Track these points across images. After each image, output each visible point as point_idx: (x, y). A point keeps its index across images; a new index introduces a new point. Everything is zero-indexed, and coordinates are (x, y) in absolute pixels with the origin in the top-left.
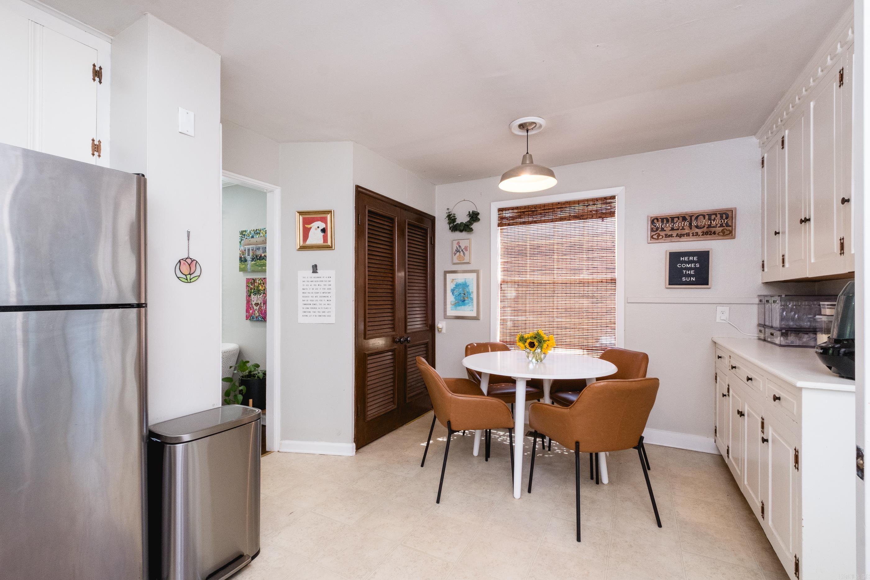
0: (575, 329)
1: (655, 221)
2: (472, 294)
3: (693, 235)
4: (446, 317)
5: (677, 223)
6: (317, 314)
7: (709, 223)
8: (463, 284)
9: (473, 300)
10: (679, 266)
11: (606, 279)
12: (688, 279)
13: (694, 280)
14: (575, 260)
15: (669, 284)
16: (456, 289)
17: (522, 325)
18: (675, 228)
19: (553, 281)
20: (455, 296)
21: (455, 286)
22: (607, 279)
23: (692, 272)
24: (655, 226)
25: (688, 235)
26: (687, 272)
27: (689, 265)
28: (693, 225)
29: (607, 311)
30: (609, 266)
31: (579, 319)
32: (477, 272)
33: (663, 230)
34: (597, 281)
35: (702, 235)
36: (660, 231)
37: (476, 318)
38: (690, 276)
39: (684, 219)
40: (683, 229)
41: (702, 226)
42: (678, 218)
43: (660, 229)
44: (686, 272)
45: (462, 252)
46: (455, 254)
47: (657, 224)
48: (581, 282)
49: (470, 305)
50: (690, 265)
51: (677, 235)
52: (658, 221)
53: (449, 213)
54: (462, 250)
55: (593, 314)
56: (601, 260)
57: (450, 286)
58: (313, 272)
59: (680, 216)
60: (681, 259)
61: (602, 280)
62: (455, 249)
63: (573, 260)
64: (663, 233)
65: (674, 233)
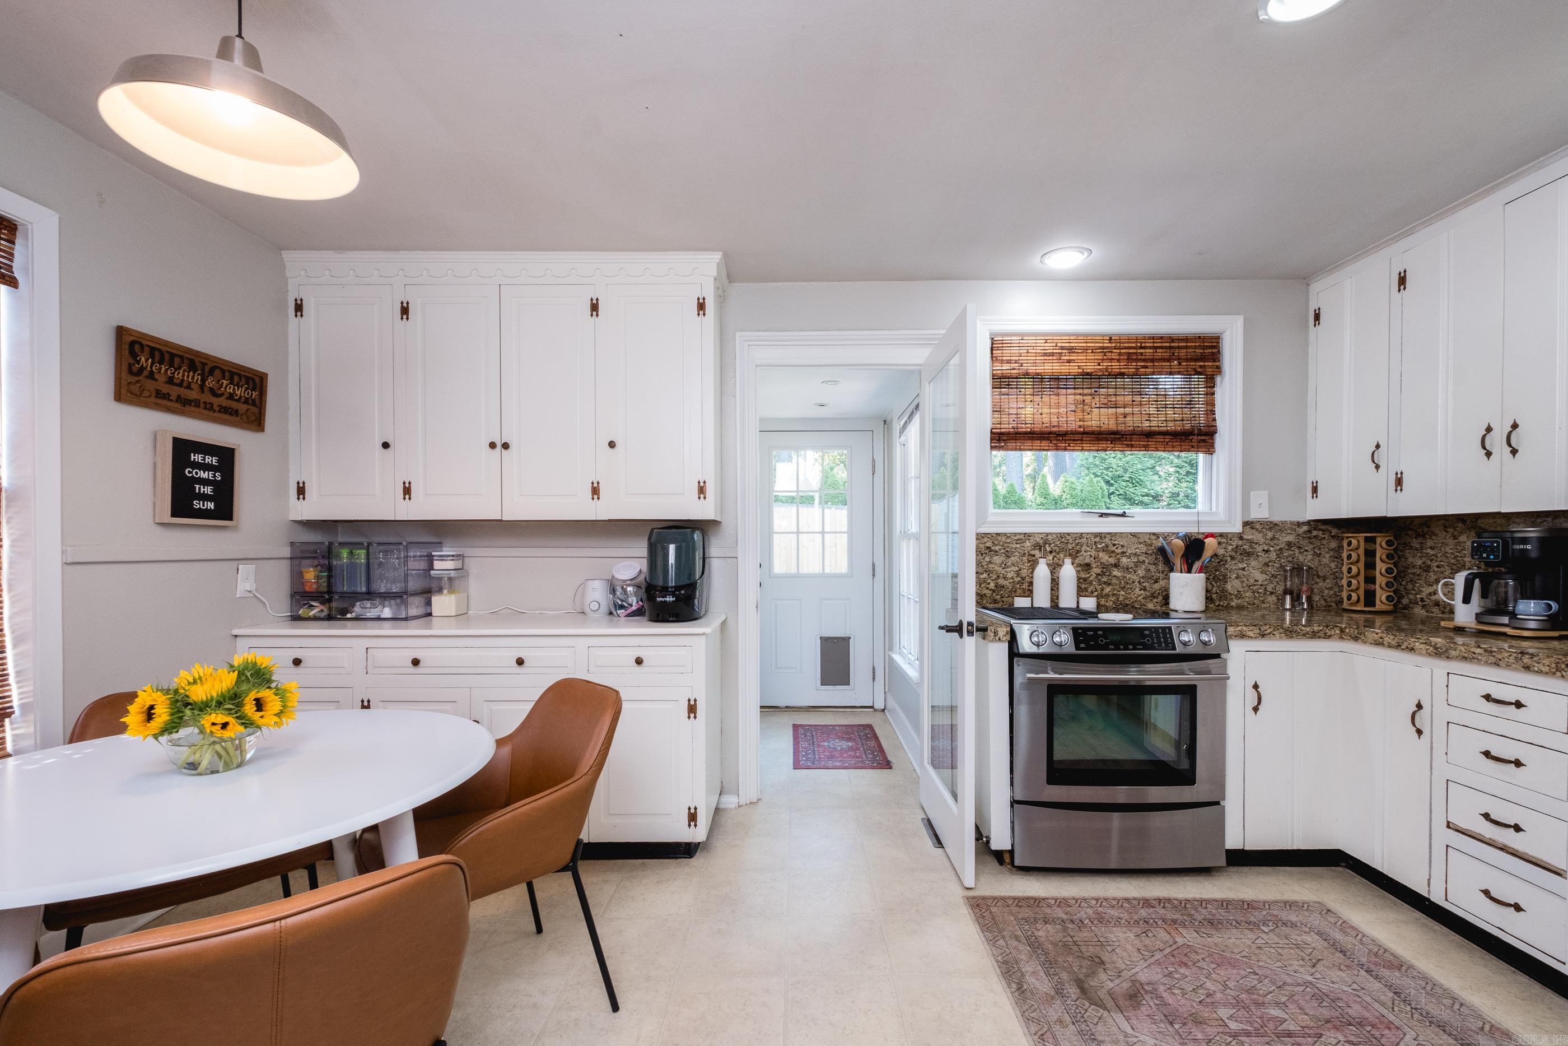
1: (137, 347)
3: (205, 408)
5: (181, 371)
7: (231, 390)
12: (203, 506)
13: (213, 508)
15: (174, 514)
18: (175, 380)
23: (208, 490)
24: (138, 362)
25: (196, 403)
26: (202, 490)
27: (204, 473)
28: (207, 383)
33: (151, 376)
35: (219, 411)
36: (145, 377)
38: (205, 497)
39: (194, 364)
40: (189, 387)
41: (220, 392)
42: (182, 357)
43: (145, 373)
44: (200, 488)
47: (143, 359)
50: (207, 472)
51: (179, 399)
52: (143, 352)
59: (184, 355)
60: (193, 457)
64: (150, 385)
65: (174, 391)
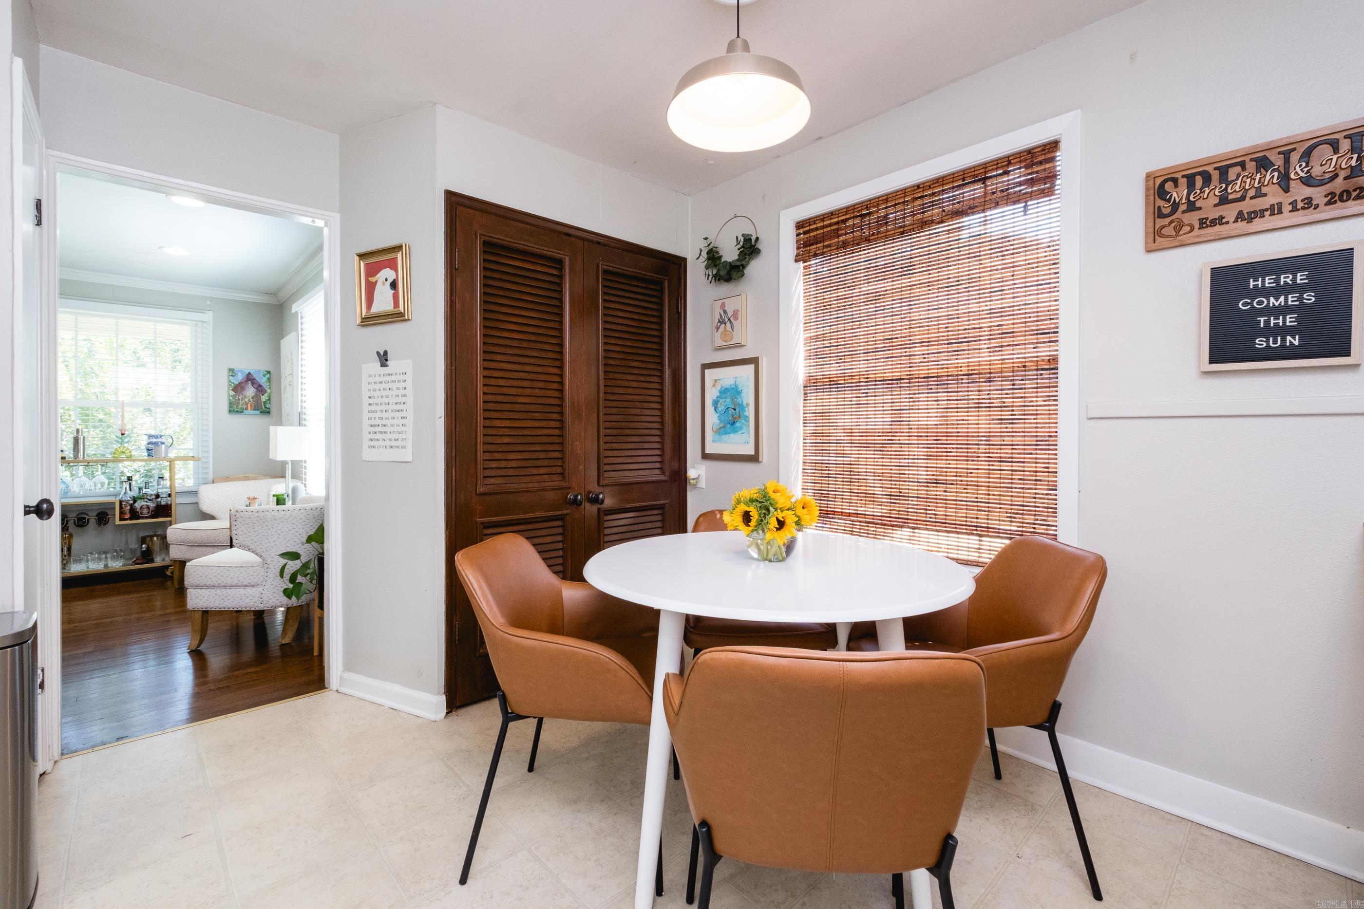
0: (957, 484)
1: (1169, 186)
2: (746, 409)
3: (1295, 209)
4: (705, 456)
5: (1239, 182)
6: (388, 443)
7: (1353, 163)
8: (733, 389)
9: (748, 421)
10: (1245, 304)
11: (1036, 359)
12: (1275, 342)
13: (1296, 343)
14: (958, 318)
15: (1212, 361)
16: (721, 400)
17: (843, 475)
18: (1231, 197)
19: (908, 373)
20: (718, 415)
21: (718, 394)
22: (1038, 359)
23: (1289, 320)
24: (1169, 201)
25: (1276, 210)
26: (1272, 322)
27: (1277, 299)
28: (1292, 176)
29: (1037, 441)
30: (1044, 325)
31: (967, 460)
32: (754, 361)
33: (1192, 207)
34: (1012, 365)
35: (1329, 203)
36: (1183, 212)
37: (754, 458)
38: (1279, 331)
39: (1263, 164)
40: (1258, 194)
41: (1327, 176)
42: (1242, 165)
43: (1183, 207)
45: (728, 324)
46: (718, 328)
47: (1175, 195)
48: (972, 370)
49: (743, 431)
50: (1282, 299)
51: (1240, 216)
52: (1176, 186)
53: (709, 245)
54: (729, 320)
55: (1001, 449)
56: (1022, 314)
57: (711, 394)
58: (382, 366)
59: (1247, 159)
60: (1252, 283)
61: (1025, 362)
62: (717, 317)
63: (954, 318)
64: (1193, 218)
65: (1230, 212)
